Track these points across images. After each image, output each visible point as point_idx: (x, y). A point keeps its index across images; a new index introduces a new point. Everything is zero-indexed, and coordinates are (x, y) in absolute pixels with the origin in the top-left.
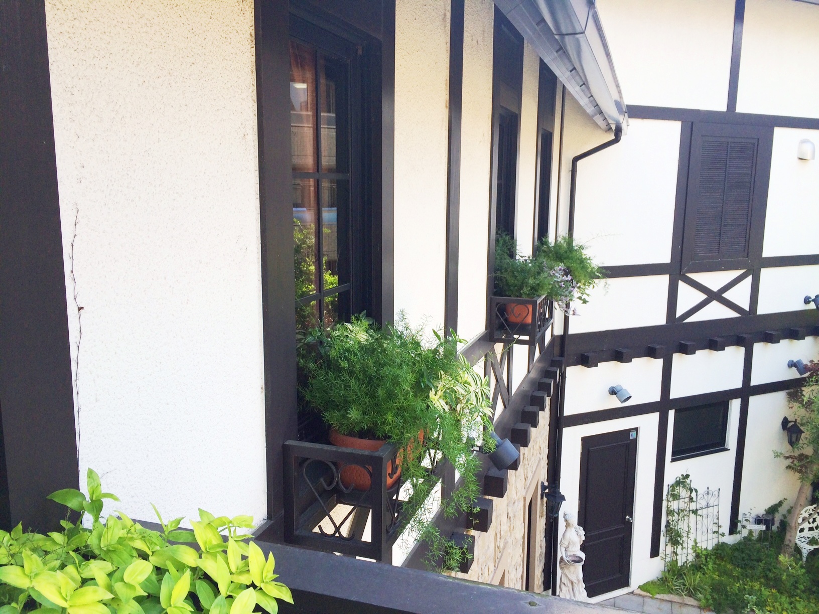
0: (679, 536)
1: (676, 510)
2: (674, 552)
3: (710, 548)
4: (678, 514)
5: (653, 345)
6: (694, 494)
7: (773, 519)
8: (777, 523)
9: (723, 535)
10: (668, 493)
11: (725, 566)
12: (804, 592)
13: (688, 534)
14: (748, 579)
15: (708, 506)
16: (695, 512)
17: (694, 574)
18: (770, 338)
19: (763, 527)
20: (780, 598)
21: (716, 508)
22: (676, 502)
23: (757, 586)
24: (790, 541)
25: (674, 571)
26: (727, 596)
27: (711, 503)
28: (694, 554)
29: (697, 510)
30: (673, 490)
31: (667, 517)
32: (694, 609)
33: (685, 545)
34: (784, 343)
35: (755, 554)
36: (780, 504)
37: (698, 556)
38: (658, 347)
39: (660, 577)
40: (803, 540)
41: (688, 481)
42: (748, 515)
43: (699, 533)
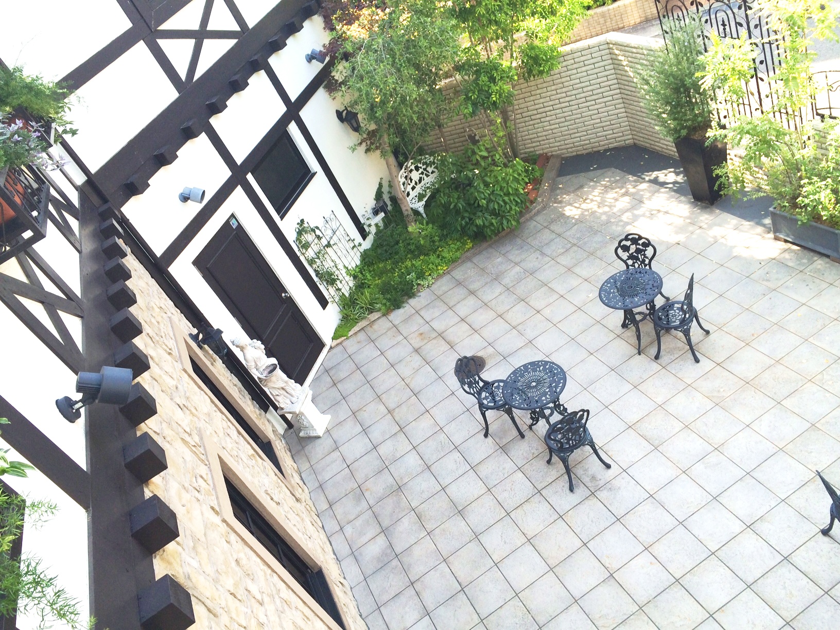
0: (332, 275)
1: (315, 256)
2: (337, 290)
3: (358, 263)
4: (318, 258)
5: (185, 125)
6: (318, 232)
7: (384, 202)
8: (389, 203)
9: (360, 245)
10: (298, 247)
11: (378, 267)
12: (440, 240)
13: (336, 267)
14: (400, 264)
15: (334, 233)
16: (329, 245)
17: (362, 294)
18: (277, 46)
19: (382, 215)
20: (430, 259)
21: (341, 228)
22: (310, 249)
23: (409, 263)
24: (407, 210)
25: (347, 304)
26: (395, 289)
27: (334, 227)
28: (352, 278)
29: (329, 242)
30: (301, 242)
31: (312, 267)
32: (380, 320)
33: (340, 277)
34: (290, 41)
35: (391, 241)
36: (381, 185)
37: (355, 277)
38: (191, 123)
39: (341, 317)
40: (414, 201)
41: (306, 225)
42: (366, 214)
43: (343, 259)
